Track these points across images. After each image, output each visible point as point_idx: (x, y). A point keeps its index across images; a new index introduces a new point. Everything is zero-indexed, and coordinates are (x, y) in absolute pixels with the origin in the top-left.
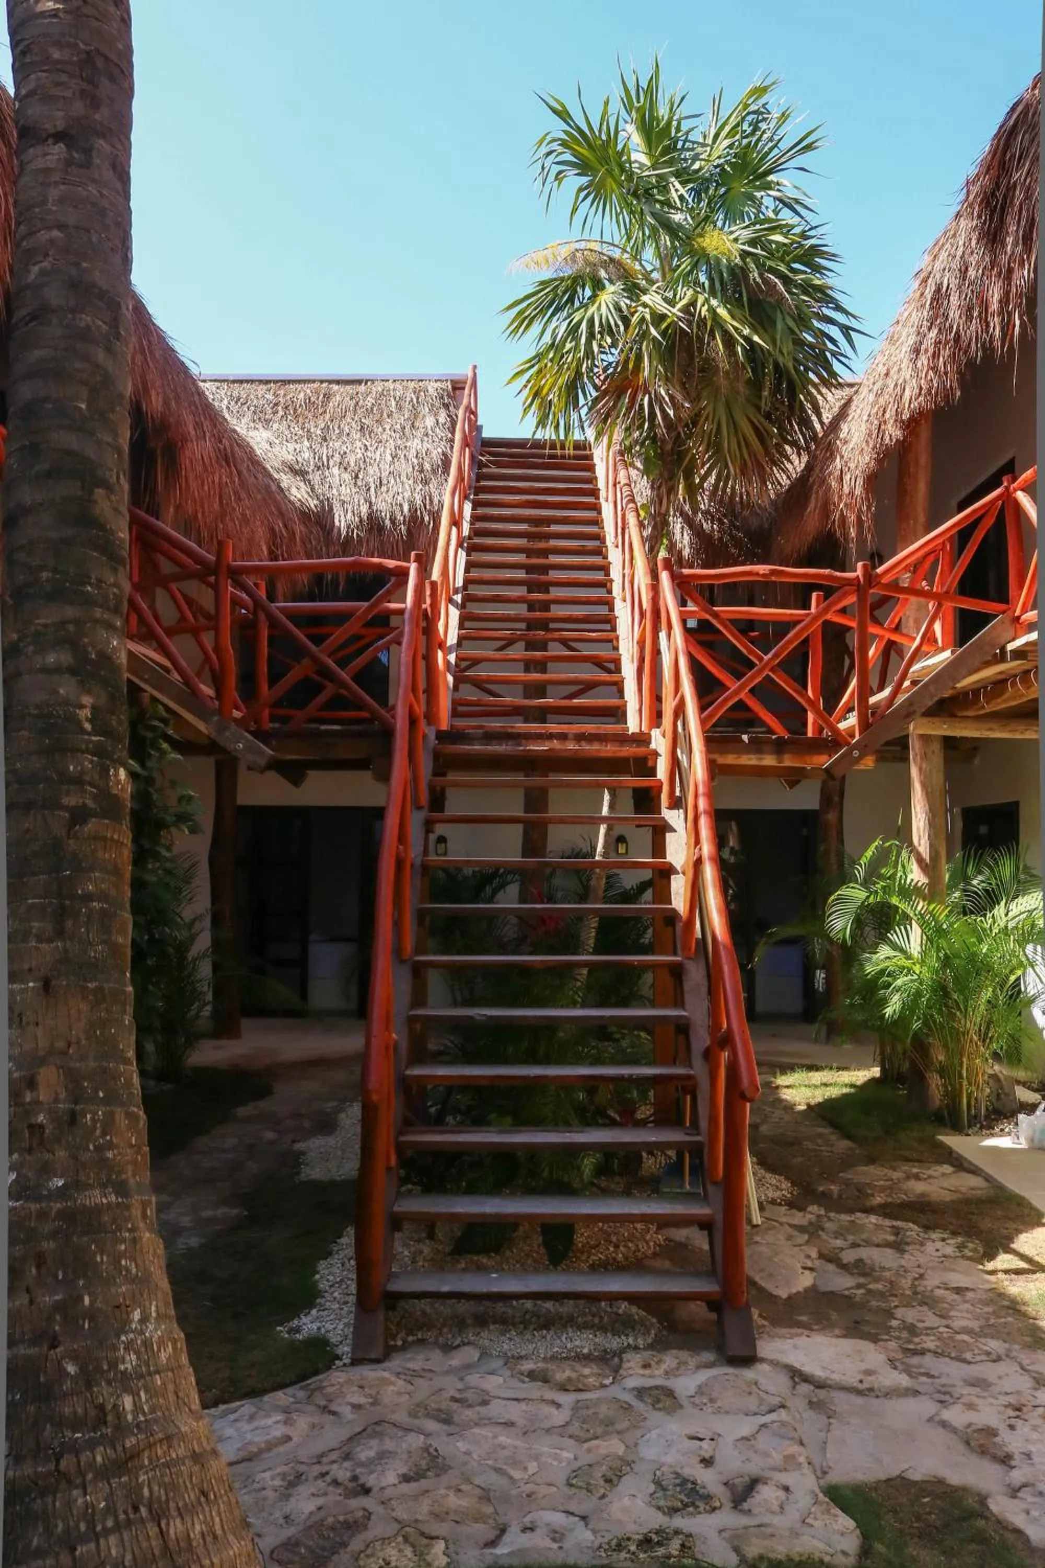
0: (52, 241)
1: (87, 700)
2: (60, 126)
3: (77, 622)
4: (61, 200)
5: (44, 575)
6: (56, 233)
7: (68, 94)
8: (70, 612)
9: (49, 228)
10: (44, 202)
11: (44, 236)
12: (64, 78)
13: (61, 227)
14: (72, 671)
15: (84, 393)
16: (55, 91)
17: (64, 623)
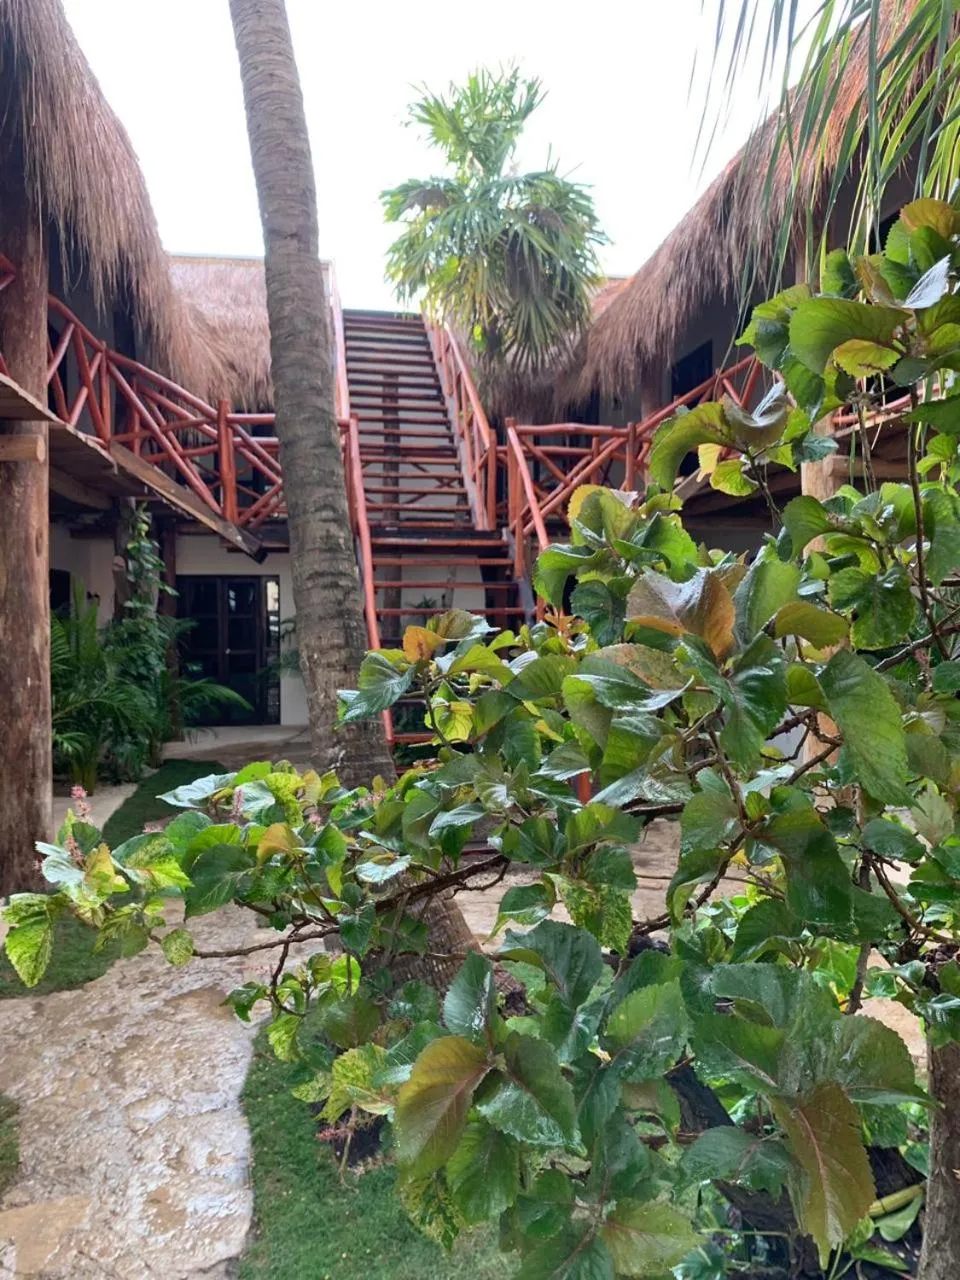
0: (295, 294)
1: (342, 534)
2: (294, 230)
3: (332, 495)
4: (298, 271)
5: (315, 472)
6: (297, 289)
7: (296, 212)
8: (329, 491)
9: (293, 287)
10: (289, 272)
11: (290, 291)
12: (293, 204)
13: (299, 286)
14: (334, 520)
15: (319, 375)
16: (290, 211)
17: (327, 496)
